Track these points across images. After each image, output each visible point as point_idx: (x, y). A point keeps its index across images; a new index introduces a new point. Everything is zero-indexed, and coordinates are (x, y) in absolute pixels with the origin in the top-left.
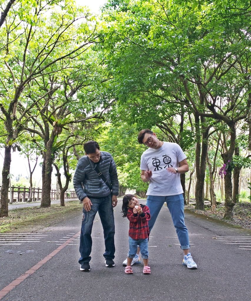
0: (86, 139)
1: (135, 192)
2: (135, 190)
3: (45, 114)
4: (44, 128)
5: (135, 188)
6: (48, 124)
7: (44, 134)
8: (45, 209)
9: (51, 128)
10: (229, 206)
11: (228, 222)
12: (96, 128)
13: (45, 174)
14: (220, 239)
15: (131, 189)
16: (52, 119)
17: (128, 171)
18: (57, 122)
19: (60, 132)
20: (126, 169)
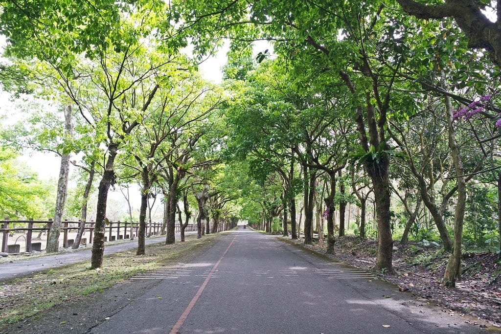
0: (204, 179)
1: (247, 223)
2: (247, 221)
3: (170, 160)
4: (168, 172)
5: (247, 219)
6: (172, 168)
7: (168, 177)
8: (171, 246)
9: (175, 173)
10: (331, 242)
11: (330, 256)
12: (214, 168)
13: (170, 214)
14: (318, 271)
15: (243, 220)
16: (176, 165)
17: (241, 204)
18: (181, 167)
19: (183, 176)
20: (240, 202)
